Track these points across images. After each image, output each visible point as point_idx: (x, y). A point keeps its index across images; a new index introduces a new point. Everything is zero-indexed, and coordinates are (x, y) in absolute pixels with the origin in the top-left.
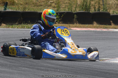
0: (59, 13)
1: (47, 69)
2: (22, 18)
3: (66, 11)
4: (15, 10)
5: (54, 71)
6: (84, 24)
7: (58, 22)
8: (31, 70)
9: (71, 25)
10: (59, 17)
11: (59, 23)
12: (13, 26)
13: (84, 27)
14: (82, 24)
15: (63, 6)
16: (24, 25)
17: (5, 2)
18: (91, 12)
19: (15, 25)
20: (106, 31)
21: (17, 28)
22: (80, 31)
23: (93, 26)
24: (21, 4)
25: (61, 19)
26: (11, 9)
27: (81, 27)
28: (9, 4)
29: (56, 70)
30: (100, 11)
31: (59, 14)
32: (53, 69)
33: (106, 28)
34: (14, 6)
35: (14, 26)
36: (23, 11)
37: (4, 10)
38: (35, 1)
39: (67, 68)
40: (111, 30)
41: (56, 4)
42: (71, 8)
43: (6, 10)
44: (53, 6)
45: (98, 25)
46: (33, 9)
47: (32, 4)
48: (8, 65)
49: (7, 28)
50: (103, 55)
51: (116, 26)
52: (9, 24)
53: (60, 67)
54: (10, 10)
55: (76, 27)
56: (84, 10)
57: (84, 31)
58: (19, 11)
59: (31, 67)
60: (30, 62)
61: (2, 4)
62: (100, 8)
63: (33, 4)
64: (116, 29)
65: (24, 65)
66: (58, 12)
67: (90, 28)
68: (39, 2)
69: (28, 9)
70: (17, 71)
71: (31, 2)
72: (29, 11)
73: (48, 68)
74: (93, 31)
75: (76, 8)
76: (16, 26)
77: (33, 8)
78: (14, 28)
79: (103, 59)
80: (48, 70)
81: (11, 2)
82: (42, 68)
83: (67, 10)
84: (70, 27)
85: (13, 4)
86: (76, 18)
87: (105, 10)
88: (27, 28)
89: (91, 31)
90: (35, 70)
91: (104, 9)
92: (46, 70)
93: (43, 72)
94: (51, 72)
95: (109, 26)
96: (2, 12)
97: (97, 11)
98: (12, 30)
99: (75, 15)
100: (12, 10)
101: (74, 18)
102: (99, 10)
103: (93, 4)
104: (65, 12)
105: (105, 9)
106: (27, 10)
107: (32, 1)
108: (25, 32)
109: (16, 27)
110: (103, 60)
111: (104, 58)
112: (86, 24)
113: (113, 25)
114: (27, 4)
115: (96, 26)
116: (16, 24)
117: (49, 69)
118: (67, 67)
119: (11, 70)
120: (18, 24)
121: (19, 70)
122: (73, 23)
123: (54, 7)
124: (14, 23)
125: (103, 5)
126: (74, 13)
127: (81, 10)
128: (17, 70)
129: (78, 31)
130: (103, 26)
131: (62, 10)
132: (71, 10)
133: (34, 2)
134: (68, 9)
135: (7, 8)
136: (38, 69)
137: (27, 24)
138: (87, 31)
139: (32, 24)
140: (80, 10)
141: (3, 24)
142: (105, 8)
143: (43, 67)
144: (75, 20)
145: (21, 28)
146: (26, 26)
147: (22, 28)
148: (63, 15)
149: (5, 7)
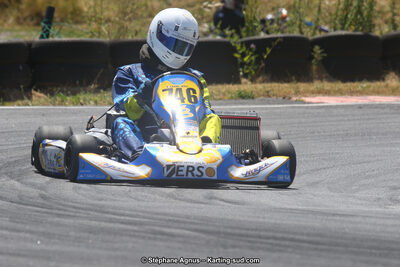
0: (255, 42)
6: (353, 80)
7: (250, 76)
9: (302, 86)
10: (253, 58)
11: (253, 80)
12: (78, 96)
13: (352, 93)
14: (344, 80)
18: (377, 33)
19: (86, 92)
21: (96, 103)
22: (337, 107)
23: (387, 86)
25: (263, 65)
26: (68, 36)
27: (340, 93)
31: (252, 46)
34: (80, 27)
35: (81, 97)
37: (42, 37)
42: (298, 23)
43: (48, 36)
49: (54, 105)
52: (62, 91)
54: (64, 39)
55: (320, 92)
56: (349, 26)
57: (352, 106)
58: (101, 39)
61: (28, 20)
67: (378, 93)
69: (133, 33)
71: (144, 8)
72: (138, 38)
74: (390, 106)
75: (318, 19)
76: (89, 96)
78: (82, 105)
84: (297, 93)
86: (320, 58)
89: (381, 106)
96: (33, 46)
98: (74, 113)
99: (317, 48)
100: (74, 39)
101: (312, 58)
103: (383, 7)
104: (277, 38)
106: (130, 37)
107: (146, 5)
109: (92, 102)
112: (360, 80)
115: (397, 88)
116: (90, 91)
120: (97, 91)
122: (309, 79)
124: (81, 85)
126: (311, 38)
127: (339, 26)
129: (331, 107)
132: (301, 32)
133: (152, 6)
135: (51, 31)
138: (365, 105)
140: (335, 30)
141: (38, 94)
144: (314, 67)
148: (269, 51)
149: (47, 27)
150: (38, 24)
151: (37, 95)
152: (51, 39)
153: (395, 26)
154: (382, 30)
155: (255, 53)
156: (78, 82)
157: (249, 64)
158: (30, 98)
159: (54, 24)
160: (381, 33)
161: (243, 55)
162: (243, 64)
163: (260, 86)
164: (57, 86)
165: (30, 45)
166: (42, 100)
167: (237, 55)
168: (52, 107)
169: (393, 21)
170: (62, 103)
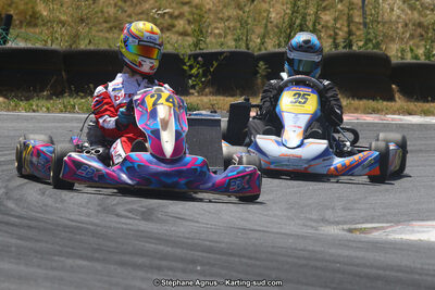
0: (203, 55)
1: (157, 262)
2: (64, 74)
3: (226, 49)
4: (39, 45)
5: (184, 271)
7: (197, 88)
8: (98, 266)
10: (201, 71)
11: (201, 92)
12: (31, 102)
15: (217, 28)
16: (72, 101)
17: (3, 16)
19: (38, 99)
20: (376, 121)
21: (48, 110)
24: (63, 23)
25: (209, 77)
26: (26, 40)
28: (17, 22)
29: (191, 266)
30: (354, 48)
31: (200, 59)
32: (180, 265)
33: (375, 111)
34: (37, 30)
35: (34, 102)
36: (70, 46)
38: (112, 10)
39: (232, 259)
40: (393, 120)
41: (189, 22)
42: (245, 38)
43: (5, 42)
44: (181, 30)
46: (107, 39)
47: (101, 20)
48: (13, 249)
49: (8, 110)
50: (363, 213)
51: (412, 105)
52: (16, 97)
53: (205, 255)
54: (22, 45)
58: (55, 47)
59: (96, 255)
60: (93, 236)
63: (105, 22)
64: (410, 114)
65: (73, 248)
66: (198, 51)
69: (87, 41)
70: (45, 272)
71: (100, 15)
72: (92, 47)
73: (160, 259)
75: (264, 37)
76: (42, 102)
77: (107, 35)
78: (34, 111)
79: (364, 226)
80: (159, 269)
81: (23, 13)
82: (140, 260)
83: (230, 45)
85: (33, 20)
86: (264, 74)
87: (370, 45)
88: (83, 112)
90: (112, 267)
91: (368, 41)
92: (152, 268)
93: (141, 274)
94: (170, 273)
95: (385, 103)
97: (341, 50)
98: (27, 119)
99: (261, 63)
100: (29, 45)
101: (257, 72)
102: (351, 46)
103: (327, 22)
104: (221, 53)
105: (370, 40)
106: (83, 46)
107: (102, 12)
109: (44, 109)
110: (362, 231)
111: (367, 222)
113: (400, 101)
114: (82, 20)
116: (43, 98)
117: (164, 263)
118: (231, 255)
119: (22, 268)
120: (49, 98)
121: (53, 269)
123: (184, 34)
124: (35, 90)
125: (365, 24)
126: (256, 54)
127: (283, 44)
128: (46, 269)
130: (363, 103)
131: (212, 45)
132: (247, 45)
134: (235, 40)
135: (8, 37)
136: (123, 264)
137: (82, 98)
140: (279, 45)
142: (371, 36)
143: (142, 255)
144: (259, 81)
145: (62, 111)
146: (79, 104)
147: (65, 109)
148: (215, 64)
149: (4, 33)
152: (10, 45)
153: (336, 46)
155: (202, 66)
156: (32, 88)
157: (197, 76)
161: (191, 67)
162: (191, 76)
163: (205, 99)
164: (12, 91)
167: (185, 67)
169: (335, 39)
170: (16, 108)
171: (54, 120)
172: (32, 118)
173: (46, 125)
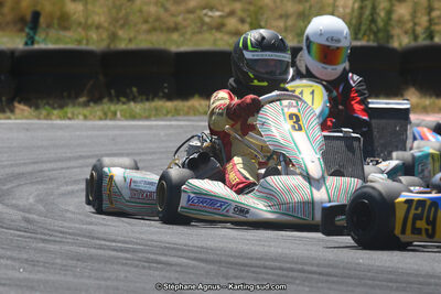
2: (101, 78)
12: (65, 109)
16: (113, 108)
18: (395, 44)
19: (74, 105)
21: (85, 118)
26: (58, 40)
28: (44, 25)
30: (437, 40)
35: (69, 110)
36: (109, 45)
37: (26, 44)
38: (153, 9)
41: (242, 21)
43: (33, 43)
44: (234, 30)
45: (427, 101)
47: (141, 20)
49: (39, 119)
52: (48, 104)
54: (51, 46)
56: (363, 36)
58: (91, 47)
62: (433, 28)
63: (146, 21)
68: (173, 15)
71: (138, 14)
72: (132, 46)
76: (78, 110)
78: (70, 119)
88: (126, 119)
96: (17, 54)
97: (422, 41)
98: (61, 128)
102: (431, 36)
106: (122, 46)
107: (141, 11)
108: (117, 132)
109: (81, 117)
116: (79, 105)
120: (86, 104)
124: (69, 97)
133: (148, 12)
135: (37, 38)
137: (124, 103)
139: (147, 100)
141: (22, 107)
145: (101, 119)
146: (121, 111)
147: (105, 116)
149: (31, 33)
150: (22, 30)
151: (20, 108)
152: (36, 46)
153: (416, 37)
154: (401, 41)
156: (65, 94)
158: (12, 111)
159: (40, 30)
160: (400, 44)
165: (12, 52)
166: (26, 114)
168: (36, 121)
169: (414, 31)
170: (48, 117)
171: (93, 128)
172: (67, 127)
173: (84, 133)
